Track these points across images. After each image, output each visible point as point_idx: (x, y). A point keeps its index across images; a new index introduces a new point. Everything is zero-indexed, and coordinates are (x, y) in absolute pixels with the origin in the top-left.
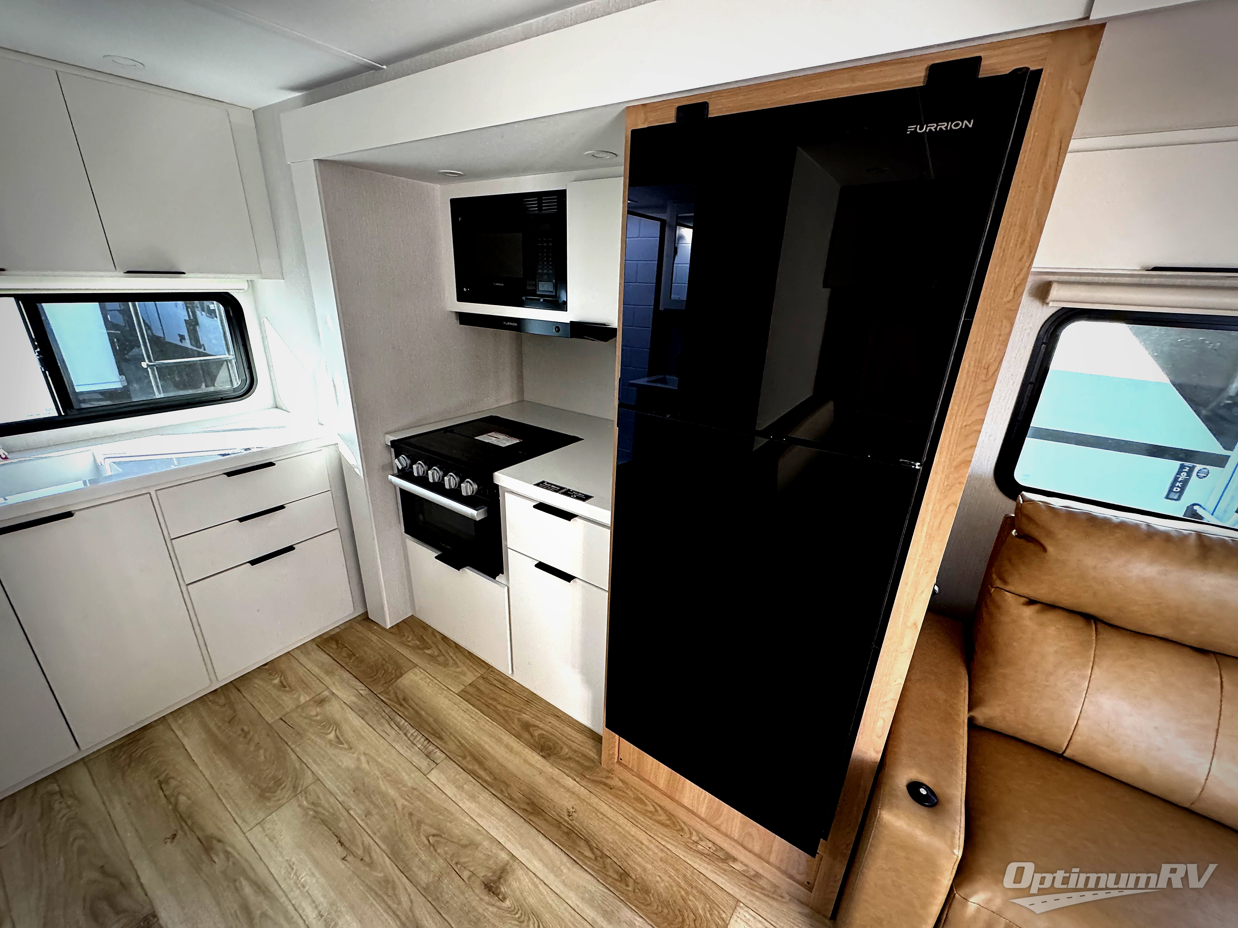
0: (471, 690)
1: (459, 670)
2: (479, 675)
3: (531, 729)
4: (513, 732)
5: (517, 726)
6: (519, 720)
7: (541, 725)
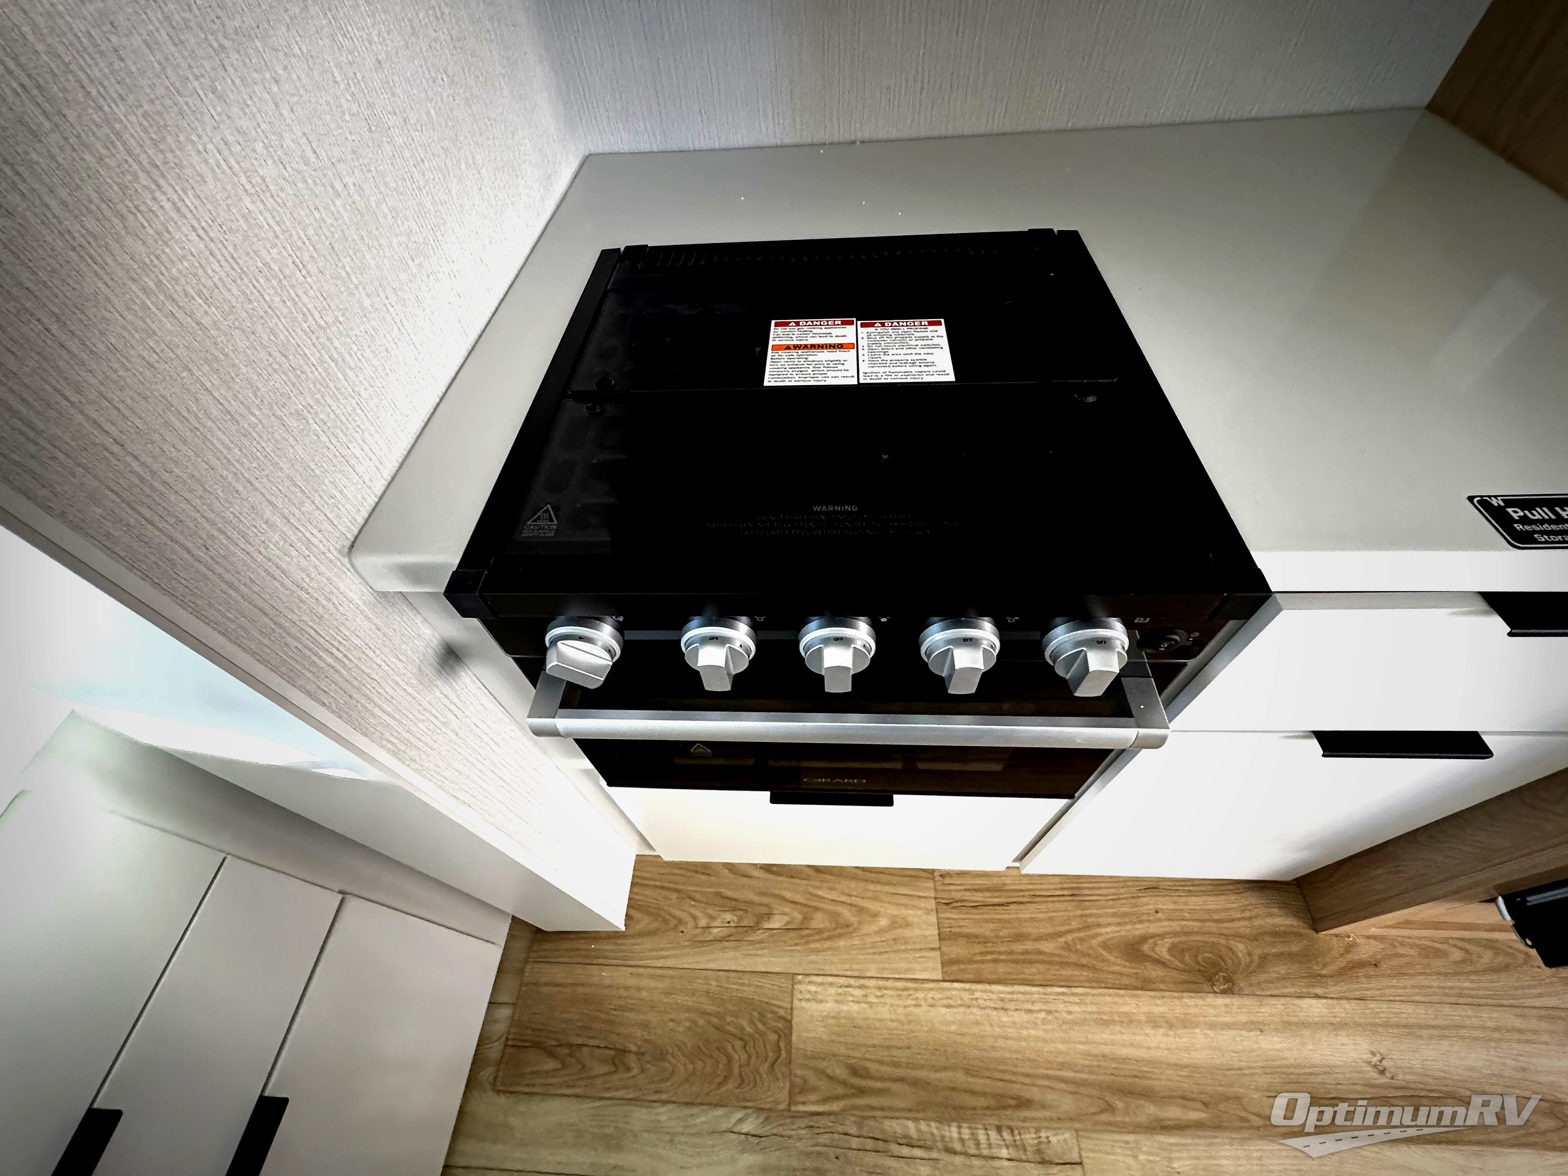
0: (956, 950)
1: (883, 922)
2: (932, 904)
3: (1146, 948)
4: (1126, 981)
5: (1117, 964)
6: (1105, 946)
7: (1153, 928)
